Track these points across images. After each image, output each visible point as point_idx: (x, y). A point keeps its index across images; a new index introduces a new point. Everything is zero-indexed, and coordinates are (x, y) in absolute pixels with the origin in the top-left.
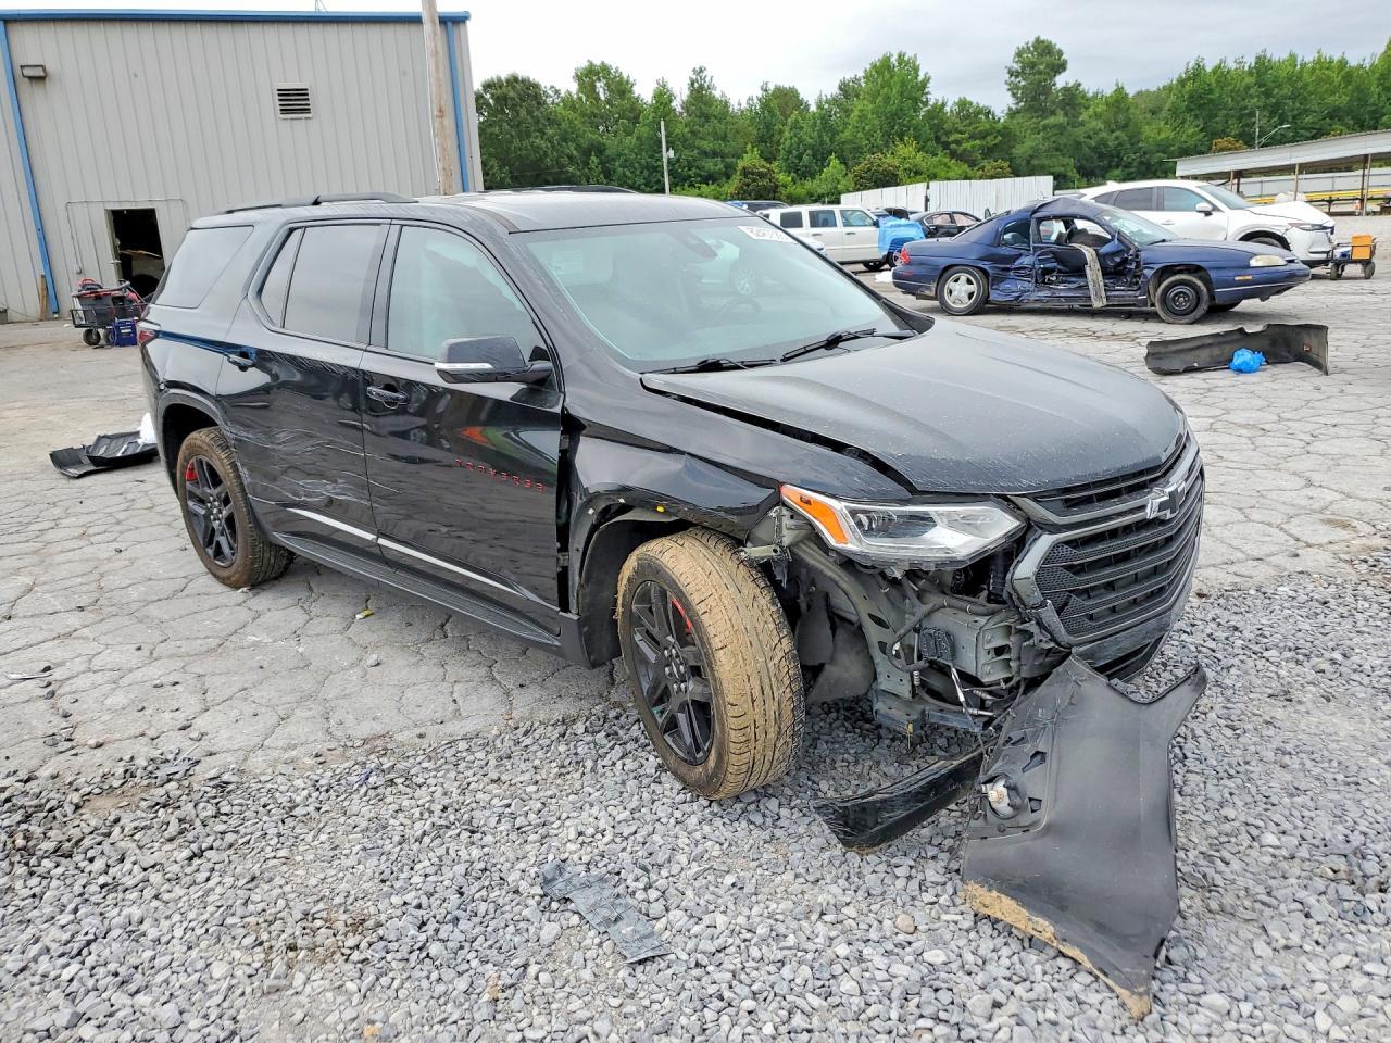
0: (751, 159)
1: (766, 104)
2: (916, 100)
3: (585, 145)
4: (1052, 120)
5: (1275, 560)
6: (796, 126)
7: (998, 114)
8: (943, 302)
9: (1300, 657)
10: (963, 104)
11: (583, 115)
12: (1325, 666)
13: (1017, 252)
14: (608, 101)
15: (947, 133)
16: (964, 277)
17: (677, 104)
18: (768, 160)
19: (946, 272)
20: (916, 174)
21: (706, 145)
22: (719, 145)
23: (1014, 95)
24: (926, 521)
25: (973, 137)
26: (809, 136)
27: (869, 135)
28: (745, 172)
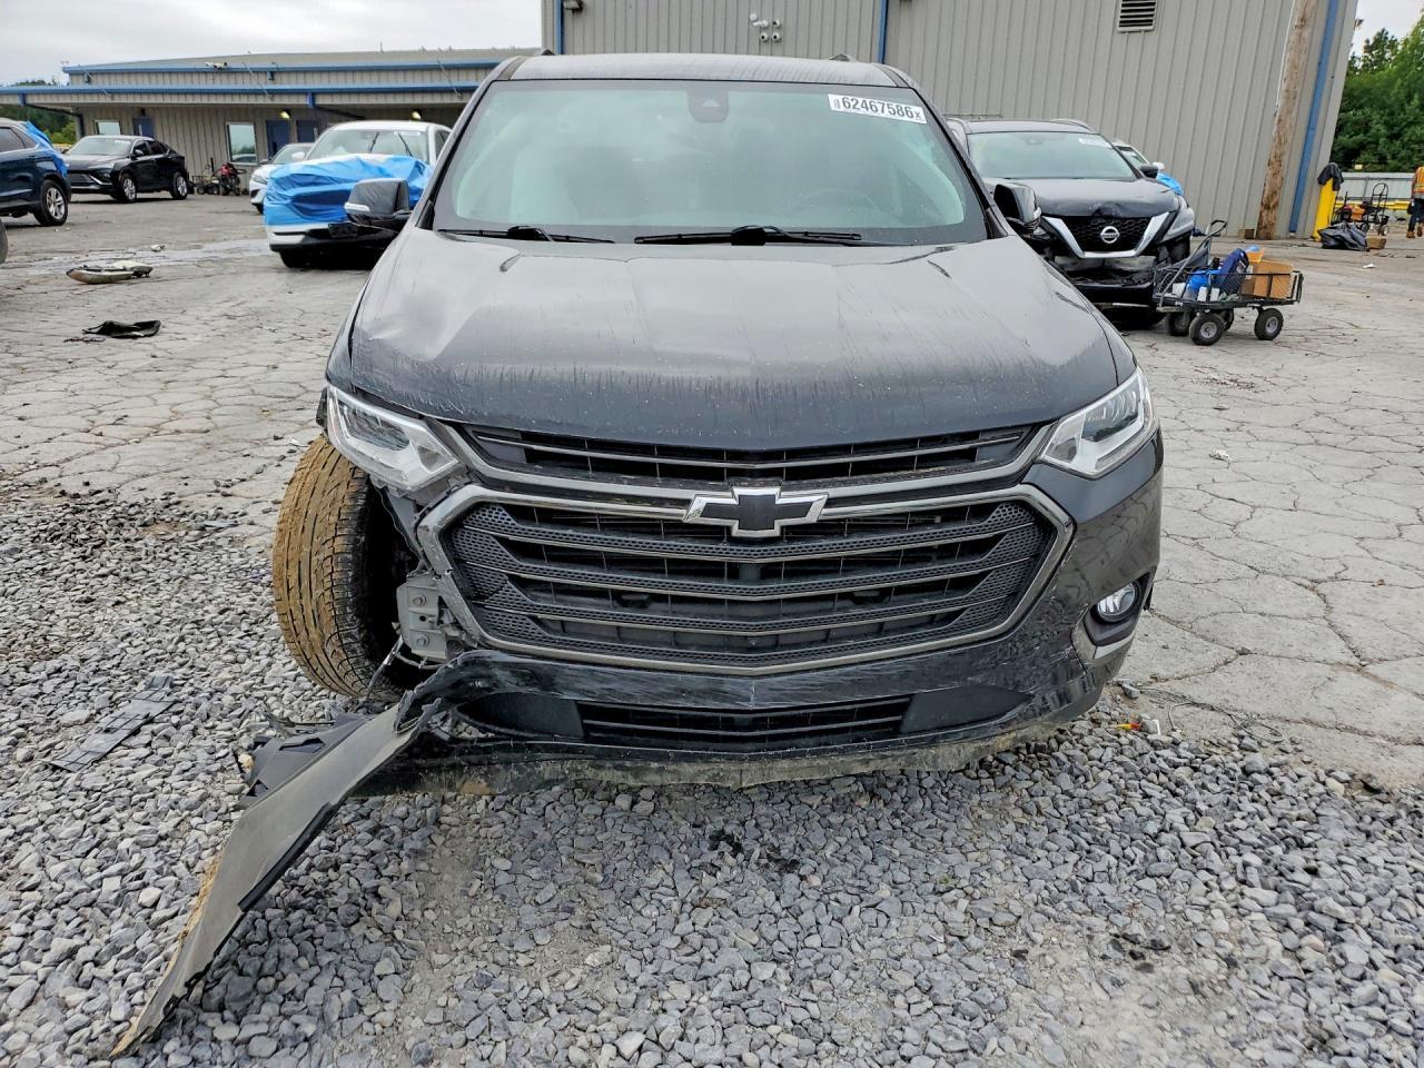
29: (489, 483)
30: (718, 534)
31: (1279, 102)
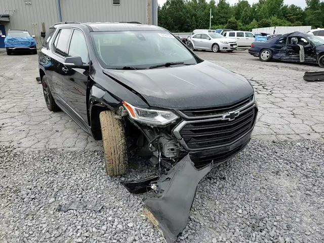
0: (233, 19)
1: (239, 5)
2: (279, 5)
3: (192, 14)
4: (317, 11)
5: (302, 135)
6: (246, 11)
7: (302, 9)
8: (260, 58)
9: (288, 163)
10: (293, 6)
11: (192, 7)
12: (294, 166)
13: (281, 46)
14: (199, 3)
15: (287, 14)
16: (266, 52)
17: (216, 4)
18: (237, 19)
19: (262, 50)
20: (276, 24)
21: (222, 15)
22: (225, 15)
23: (307, 4)
24: (155, 114)
25: (294, 15)
26: (249, 14)
27: (265, 14)
28: (230, 22)
29: (187, 120)
30: (227, 121)
31: (147, 21)
